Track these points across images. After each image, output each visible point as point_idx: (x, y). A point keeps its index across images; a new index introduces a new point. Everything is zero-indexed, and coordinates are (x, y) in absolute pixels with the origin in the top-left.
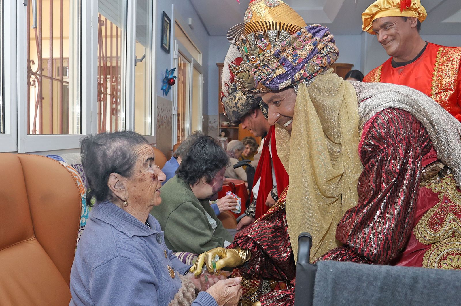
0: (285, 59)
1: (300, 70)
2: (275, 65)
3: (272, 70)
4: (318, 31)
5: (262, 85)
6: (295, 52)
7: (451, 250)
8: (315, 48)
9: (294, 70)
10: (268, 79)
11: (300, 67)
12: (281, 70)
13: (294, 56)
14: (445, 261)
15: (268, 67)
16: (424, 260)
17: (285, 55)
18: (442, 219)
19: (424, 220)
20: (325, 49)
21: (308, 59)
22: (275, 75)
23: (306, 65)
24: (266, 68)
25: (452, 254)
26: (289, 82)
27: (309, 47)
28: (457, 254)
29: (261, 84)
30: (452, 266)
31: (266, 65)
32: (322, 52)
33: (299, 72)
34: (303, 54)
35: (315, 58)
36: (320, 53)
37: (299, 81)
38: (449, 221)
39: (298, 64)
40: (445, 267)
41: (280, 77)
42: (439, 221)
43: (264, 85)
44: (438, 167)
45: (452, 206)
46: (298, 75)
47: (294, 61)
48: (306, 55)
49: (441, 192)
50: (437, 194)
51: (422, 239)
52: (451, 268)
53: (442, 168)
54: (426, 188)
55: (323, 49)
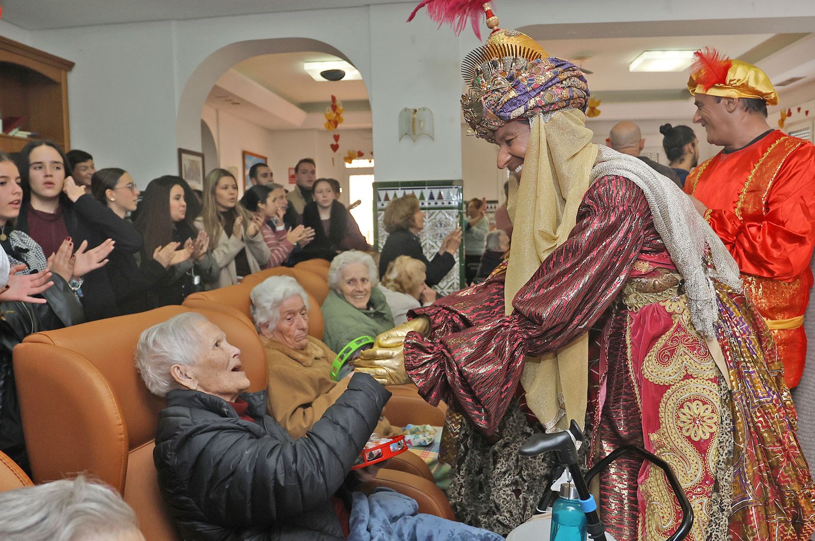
0: (519, 82)
1: (535, 96)
2: (506, 89)
3: (503, 95)
4: (563, 65)
5: (492, 113)
6: (532, 76)
7: (688, 395)
8: (555, 78)
9: (528, 95)
10: (498, 104)
11: (535, 93)
12: (513, 94)
13: (530, 80)
14: (682, 410)
16: (660, 411)
17: (520, 78)
18: (672, 352)
19: (650, 356)
20: (568, 80)
21: (545, 87)
22: (506, 100)
24: (497, 93)
25: (690, 401)
26: (521, 110)
27: (549, 74)
28: (694, 400)
30: (691, 416)
31: (498, 90)
32: (564, 82)
33: (533, 99)
34: (542, 80)
35: (554, 87)
36: (562, 83)
38: (680, 354)
39: (534, 90)
40: (683, 418)
41: (513, 103)
42: (669, 354)
43: (494, 113)
44: (675, 278)
45: (685, 336)
46: (532, 103)
47: (529, 85)
48: (544, 81)
49: (676, 313)
50: (670, 314)
51: (648, 374)
52: (690, 417)
53: (680, 280)
54: (659, 305)
55: (565, 80)
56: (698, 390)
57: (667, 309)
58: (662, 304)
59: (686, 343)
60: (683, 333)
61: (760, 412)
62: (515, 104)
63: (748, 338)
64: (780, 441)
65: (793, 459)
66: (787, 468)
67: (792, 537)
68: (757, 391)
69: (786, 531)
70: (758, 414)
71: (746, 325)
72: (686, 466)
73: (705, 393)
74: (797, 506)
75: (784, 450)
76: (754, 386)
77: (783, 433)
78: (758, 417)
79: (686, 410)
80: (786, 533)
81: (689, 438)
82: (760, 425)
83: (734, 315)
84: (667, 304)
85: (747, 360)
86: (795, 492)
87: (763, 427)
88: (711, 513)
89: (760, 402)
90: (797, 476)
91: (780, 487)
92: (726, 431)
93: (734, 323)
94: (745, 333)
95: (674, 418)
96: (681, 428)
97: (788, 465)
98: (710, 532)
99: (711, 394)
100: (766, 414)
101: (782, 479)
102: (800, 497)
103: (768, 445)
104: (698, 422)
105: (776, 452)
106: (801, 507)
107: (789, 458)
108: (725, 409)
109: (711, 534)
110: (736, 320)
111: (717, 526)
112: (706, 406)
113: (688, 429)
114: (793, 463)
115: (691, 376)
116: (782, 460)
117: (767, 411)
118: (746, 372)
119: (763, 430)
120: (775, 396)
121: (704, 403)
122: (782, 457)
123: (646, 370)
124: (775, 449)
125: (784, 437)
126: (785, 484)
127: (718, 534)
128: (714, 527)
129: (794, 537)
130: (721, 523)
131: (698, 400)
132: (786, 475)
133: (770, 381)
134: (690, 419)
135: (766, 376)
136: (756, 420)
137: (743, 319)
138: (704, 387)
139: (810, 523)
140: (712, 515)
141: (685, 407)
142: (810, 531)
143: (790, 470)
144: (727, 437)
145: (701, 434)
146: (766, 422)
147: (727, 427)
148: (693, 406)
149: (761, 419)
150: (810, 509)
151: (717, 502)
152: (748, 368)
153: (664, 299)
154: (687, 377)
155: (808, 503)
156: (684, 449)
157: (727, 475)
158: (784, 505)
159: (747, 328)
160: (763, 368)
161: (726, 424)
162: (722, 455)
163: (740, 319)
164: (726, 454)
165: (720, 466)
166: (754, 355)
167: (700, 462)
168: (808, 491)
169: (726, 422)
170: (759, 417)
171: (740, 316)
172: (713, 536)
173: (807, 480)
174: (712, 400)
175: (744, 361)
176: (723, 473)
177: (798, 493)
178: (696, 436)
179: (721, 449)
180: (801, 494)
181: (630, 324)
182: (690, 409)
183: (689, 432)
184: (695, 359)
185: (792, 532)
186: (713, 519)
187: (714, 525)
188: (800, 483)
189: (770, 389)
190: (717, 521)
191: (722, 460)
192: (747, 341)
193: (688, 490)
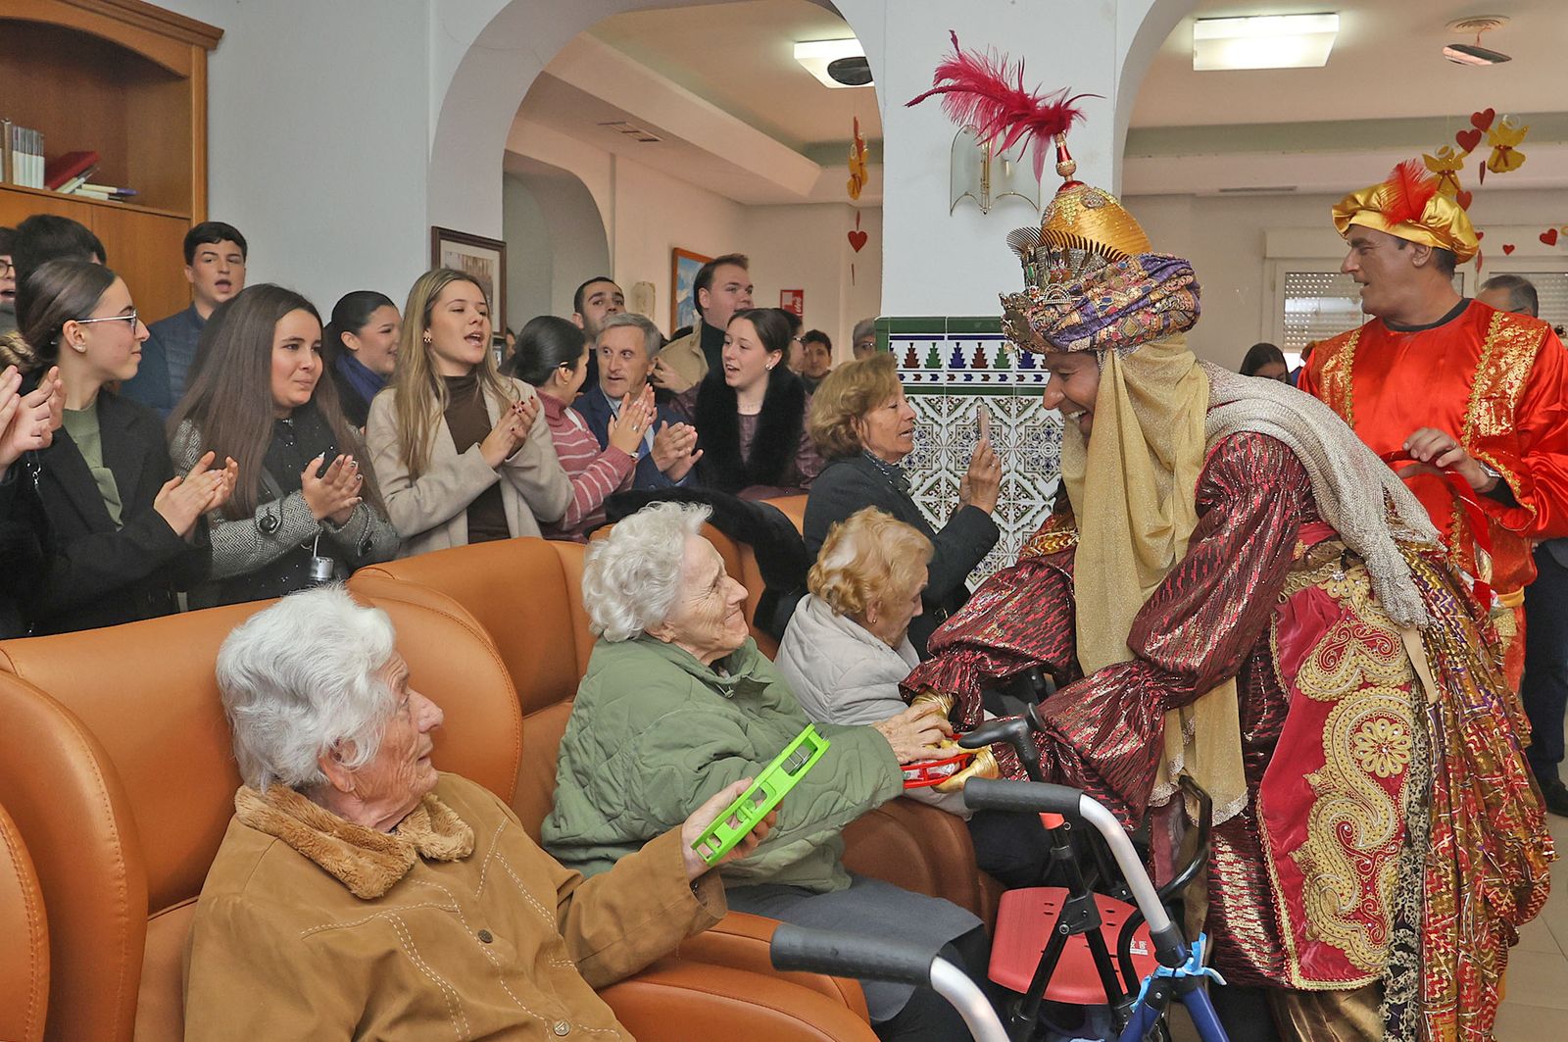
0: (1086, 301)
1: (1109, 325)
2: (1067, 308)
3: (1060, 315)
4: (1164, 268)
5: (1041, 338)
6: (1108, 294)
7: (1368, 711)
8: (1144, 297)
9: (1099, 322)
10: (1051, 329)
11: (1110, 321)
12: (1076, 318)
13: (1104, 300)
14: (1360, 734)
15: (1056, 309)
16: (1325, 739)
17: (1089, 294)
18: (1340, 651)
19: (1309, 661)
20: (1164, 301)
21: (1125, 312)
22: (1064, 326)
23: (1120, 320)
24: (1052, 310)
25: (1371, 720)
26: (1086, 342)
27: (1136, 292)
28: (1378, 718)
29: (1040, 335)
30: (1374, 741)
31: (1054, 306)
32: (1157, 305)
33: (1106, 329)
34: (1121, 300)
36: (1153, 307)
37: (1105, 345)
38: (1352, 653)
39: (1108, 315)
40: (1362, 746)
41: (1073, 329)
42: (1335, 654)
43: (1044, 337)
44: (1335, 547)
45: (1358, 626)
46: (1103, 334)
47: (1102, 308)
48: (1125, 304)
49: (1344, 598)
50: (1336, 601)
51: (1307, 687)
52: (1373, 744)
53: (1342, 550)
54: (1318, 588)
55: (1160, 300)
56: (1382, 703)
57: (1330, 593)
58: (1322, 587)
59: (1362, 636)
60: (1355, 623)
61: (1472, 727)
62: (1077, 333)
63: (1453, 619)
64: (1501, 769)
65: (1518, 794)
66: (1510, 807)
67: (1509, 908)
68: (1469, 697)
69: (1500, 899)
70: (1470, 731)
71: (1449, 599)
72: (1371, 817)
73: (1393, 707)
74: (1522, 862)
75: (1507, 781)
76: (1465, 691)
77: (1504, 757)
78: (1469, 735)
79: (1366, 734)
80: (1500, 902)
81: (1373, 775)
82: (1472, 745)
83: (1430, 586)
84: (1330, 587)
85: (1453, 652)
86: (1519, 839)
87: (1476, 748)
88: (1402, 876)
89: (1473, 714)
90: (1524, 820)
91: (1498, 834)
92: (1420, 758)
93: (1431, 598)
94: (1448, 611)
95: (1348, 749)
96: (1360, 761)
97: (1511, 803)
98: (1401, 903)
99: (1401, 707)
100: (1482, 730)
101: (1502, 822)
102: (1527, 848)
103: (1483, 775)
104: (1384, 750)
105: (1495, 785)
106: (1529, 862)
107: (1513, 793)
108: (1417, 727)
109: (1403, 905)
110: (1433, 593)
111: (1410, 894)
112: (1395, 726)
113: (1371, 762)
114: (1518, 799)
115: (1372, 685)
116: (1504, 795)
117: (1483, 726)
118: (1453, 670)
119: (1476, 754)
120: (1495, 703)
121: (1392, 722)
122: (1504, 791)
123: (1302, 683)
124: (1495, 780)
125: (1506, 762)
126: (1507, 830)
127: (1413, 905)
128: (1406, 896)
129: (1512, 908)
130: (1416, 889)
131: (1383, 717)
132: (1508, 816)
133: (1488, 681)
134: (1372, 747)
135: (1481, 674)
136: (1467, 739)
137: (1444, 591)
138: (1391, 698)
139: (1542, 885)
140: (1404, 879)
141: (1365, 730)
142: (1542, 898)
143: (1514, 810)
144: (1421, 767)
145: (1390, 767)
146: (1481, 741)
147: (1421, 753)
148: (1377, 726)
149: (1474, 737)
150: (1541, 866)
151: (1410, 860)
152: (1456, 663)
153: (1323, 580)
154: (1365, 685)
155: (1538, 856)
156: (1367, 791)
157: (1422, 820)
158: (1501, 861)
159: (1450, 604)
160: (1476, 662)
161: (1420, 749)
162: (1415, 794)
163: (1440, 591)
164: (1420, 792)
165: (1411, 809)
166: (1463, 644)
167: (1390, 809)
168: (1539, 839)
169: (1418, 746)
170: (1472, 735)
171: (1439, 587)
172: (1407, 909)
173: (1538, 824)
174: (1403, 716)
175: (1450, 654)
176: (1416, 818)
177: (1525, 842)
178: (1383, 771)
179: (1413, 785)
180: (1527, 844)
181: (1276, 621)
182: (1371, 732)
183: (1373, 766)
184: (1376, 659)
185: (1509, 901)
186: (1404, 885)
187: (1406, 893)
188: (1528, 827)
189: (1488, 693)
190: (1409, 886)
191: (1414, 800)
192: (1453, 622)
193: (1376, 851)
